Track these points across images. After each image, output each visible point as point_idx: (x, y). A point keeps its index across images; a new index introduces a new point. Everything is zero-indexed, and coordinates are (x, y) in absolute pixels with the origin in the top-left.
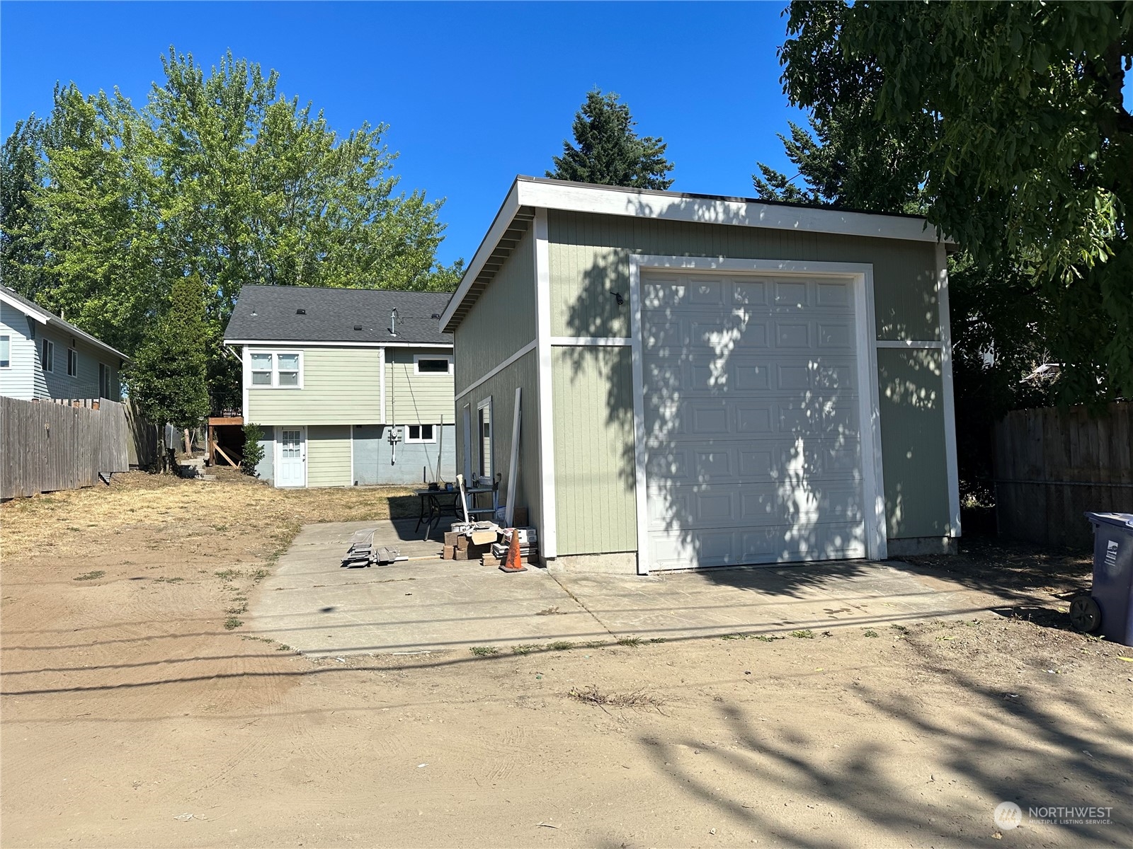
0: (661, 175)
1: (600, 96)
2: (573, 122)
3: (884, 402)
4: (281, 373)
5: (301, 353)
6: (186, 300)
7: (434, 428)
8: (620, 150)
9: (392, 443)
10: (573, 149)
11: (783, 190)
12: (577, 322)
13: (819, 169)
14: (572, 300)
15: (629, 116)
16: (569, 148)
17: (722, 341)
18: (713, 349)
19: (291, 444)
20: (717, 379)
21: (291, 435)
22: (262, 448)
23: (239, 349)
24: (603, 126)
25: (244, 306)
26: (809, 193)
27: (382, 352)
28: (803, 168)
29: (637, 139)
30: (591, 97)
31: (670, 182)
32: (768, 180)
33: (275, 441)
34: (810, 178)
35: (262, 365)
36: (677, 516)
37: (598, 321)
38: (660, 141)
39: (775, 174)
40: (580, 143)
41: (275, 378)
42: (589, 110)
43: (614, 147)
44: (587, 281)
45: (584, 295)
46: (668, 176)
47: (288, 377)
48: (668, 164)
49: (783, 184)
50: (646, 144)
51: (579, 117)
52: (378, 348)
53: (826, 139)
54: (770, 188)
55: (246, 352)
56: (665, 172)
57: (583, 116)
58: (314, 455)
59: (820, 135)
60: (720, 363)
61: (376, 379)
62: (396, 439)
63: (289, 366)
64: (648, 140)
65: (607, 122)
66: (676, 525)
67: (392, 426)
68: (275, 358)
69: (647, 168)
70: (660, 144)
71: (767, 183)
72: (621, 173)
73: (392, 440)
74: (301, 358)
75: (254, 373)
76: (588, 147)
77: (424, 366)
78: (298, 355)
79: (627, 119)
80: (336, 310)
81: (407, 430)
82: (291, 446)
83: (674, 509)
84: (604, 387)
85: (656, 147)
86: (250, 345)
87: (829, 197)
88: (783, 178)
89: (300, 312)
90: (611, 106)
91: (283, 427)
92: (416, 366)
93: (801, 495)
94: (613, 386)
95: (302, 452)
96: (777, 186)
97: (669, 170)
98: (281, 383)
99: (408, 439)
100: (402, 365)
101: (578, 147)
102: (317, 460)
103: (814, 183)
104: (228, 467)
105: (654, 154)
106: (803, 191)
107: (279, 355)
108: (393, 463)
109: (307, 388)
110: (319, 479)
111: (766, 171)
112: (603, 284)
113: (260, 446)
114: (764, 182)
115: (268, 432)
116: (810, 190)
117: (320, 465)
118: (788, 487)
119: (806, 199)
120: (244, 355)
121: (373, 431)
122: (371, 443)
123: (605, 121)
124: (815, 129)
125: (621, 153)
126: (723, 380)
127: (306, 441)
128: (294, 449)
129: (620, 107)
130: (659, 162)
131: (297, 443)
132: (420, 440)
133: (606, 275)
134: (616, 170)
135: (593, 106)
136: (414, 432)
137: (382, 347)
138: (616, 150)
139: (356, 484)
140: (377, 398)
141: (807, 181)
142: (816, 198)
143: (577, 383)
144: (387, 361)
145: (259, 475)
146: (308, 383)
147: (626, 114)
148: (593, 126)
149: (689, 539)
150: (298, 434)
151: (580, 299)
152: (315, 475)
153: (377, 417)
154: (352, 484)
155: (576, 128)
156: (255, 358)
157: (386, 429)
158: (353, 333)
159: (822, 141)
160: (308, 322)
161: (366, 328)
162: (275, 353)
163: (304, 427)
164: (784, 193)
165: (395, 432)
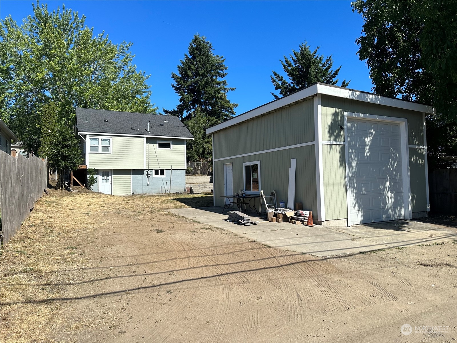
0: (223, 71)
1: (199, 37)
2: (189, 46)
3: (411, 163)
4: (102, 147)
5: (111, 138)
6: (49, 113)
7: (165, 171)
8: (208, 60)
9: (148, 177)
10: (188, 57)
11: (282, 82)
12: (331, 131)
13: (295, 75)
14: (329, 124)
15: (211, 46)
16: (187, 57)
17: (368, 140)
18: (366, 142)
19: (106, 177)
20: (367, 153)
21: (106, 173)
22: (96, 178)
23: (85, 136)
24: (201, 49)
25: (81, 117)
26: (291, 84)
27: (145, 139)
28: (289, 74)
29: (213, 56)
30: (196, 37)
31: (226, 74)
32: (276, 78)
33: (99, 175)
34: (291, 78)
35: (95, 143)
36: (357, 202)
37: (337, 131)
38: (222, 57)
39: (279, 76)
40: (191, 55)
41: (100, 149)
42: (195, 42)
43: (206, 58)
44: (333, 117)
45: (333, 122)
46: (226, 72)
47: (106, 149)
48: (225, 67)
49: (281, 80)
50: (217, 58)
51: (191, 45)
52: (143, 137)
53: (297, 63)
54: (277, 81)
55: (88, 137)
56: (225, 70)
57: (192, 44)
58: (115, 182)
59: (294, 62)
60: (368, 148)
61: (143, 150)
62: (150, 175)
63: (106, 144)
64: (217, 56)
65: (202, 48)
66: (357, 205)
67: (148, 170)
68: (100, 140)
69: (217, 68)
70: (222, 59)
71: (276, 79)
72: (209, 69)
73: (148, 176)
74: (111, 140)
75: (91, 146)
76: (194, 57)
77: (161, 145)
78: (110, 139)
79: (210, 47)
80: (120, 120)
81: (154, 171)
82: (105, 177)
83: (356, 199)
84: (339, 155)
85: (221, 60)
86: (89, 135)
87: (298, 86)
88: (282, 78)
89: (105, 121)
90: (203, 41)
91: (102, 170)
92: (157, 145)
93: (389, 194)
94: (341, 155)
95: (110, 180)
96: (279, 80)
97: (226, 69)
98: (103, 151)
99: (154, 176)
100: (152, 145)
101: (190, 57)
102: (116, 184)
103: (293, 80)
104: (80, 187)
105: (221, 62)
106: (289, 83)
107: (102, 139)
108: (148, 185)
109: (114, 153)
110: (117, 192)
111: (275, 74)
112: (338, 119)
113: (95, 178)
114: (275, 79)
115: (96, 172)
116: (291, 83)
117: (118, 186)
118: (386, 192)
119: (290, 86)
120: (87, 138)
121: (140, 172)
122: (139, 177)
123: (202, 47)
124: (293, 59)
125: (209, 61)
126: (368, 154)
127: (112, 175)
128: (107, 179)
129: (207, 42)
130: (222, 66)
131: (108, 176)
132: (159, 176)
133: (339, 115)
134: (207, 68)
135: (196, 40)
136: (156, 172)
137: (145, 137)
138: (207, 59)
139: (133, 194)
140: (143, 158)
141: (290, 79)
142: (294, 86)
143: (331, 153)
144: (147, 142)
145: (92, 190)
146: (114, 151)
147: (210, 45)
148: (196, 49)
149: (360, 210)
150: (108, 172)
151: (331, 123)
152: (116, 190)
153: (143, 166)
154: (131, 194)
155: (190, 49)
156: (91, 140)
157: (145, 171)
158: (132, 131)
159: (295, 64)
160: (111, 125)
161: (136, 129)
162: (100, 138)
163: (111, 170)
164: (282, 83)
165: (149, 172)
